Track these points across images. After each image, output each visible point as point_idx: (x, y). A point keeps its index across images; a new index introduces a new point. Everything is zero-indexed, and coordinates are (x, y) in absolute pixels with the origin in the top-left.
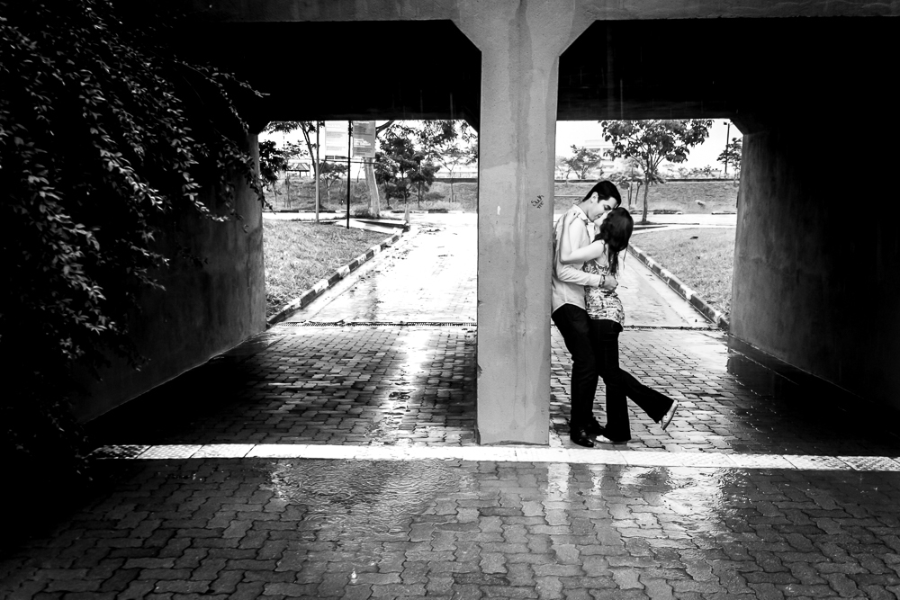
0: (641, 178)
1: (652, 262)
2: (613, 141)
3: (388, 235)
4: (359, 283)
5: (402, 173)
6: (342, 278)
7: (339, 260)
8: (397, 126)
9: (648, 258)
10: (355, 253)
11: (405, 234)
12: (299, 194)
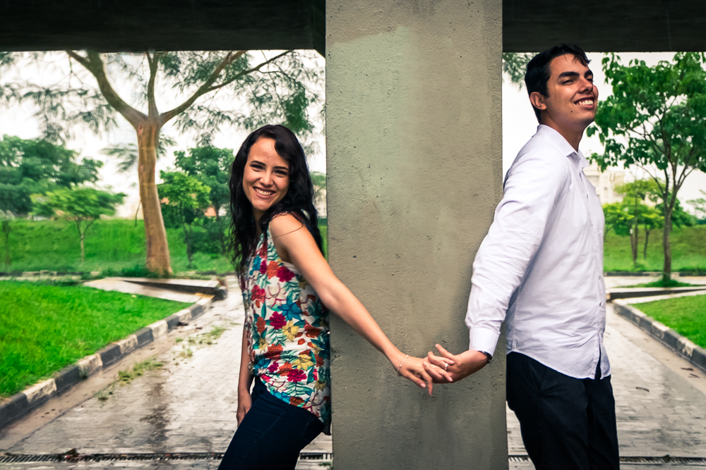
0: (652, 216)
1: (690, 345)
2: (602, 138)
3: (183, 306)
4: (117, 385)
5: (217, 209)
6: (85, 378)
7: (81, 344)
8: (199, 108)
9: (683, 340)
10: (115, 333)
11: (217, 304)
12: (28, 247)
